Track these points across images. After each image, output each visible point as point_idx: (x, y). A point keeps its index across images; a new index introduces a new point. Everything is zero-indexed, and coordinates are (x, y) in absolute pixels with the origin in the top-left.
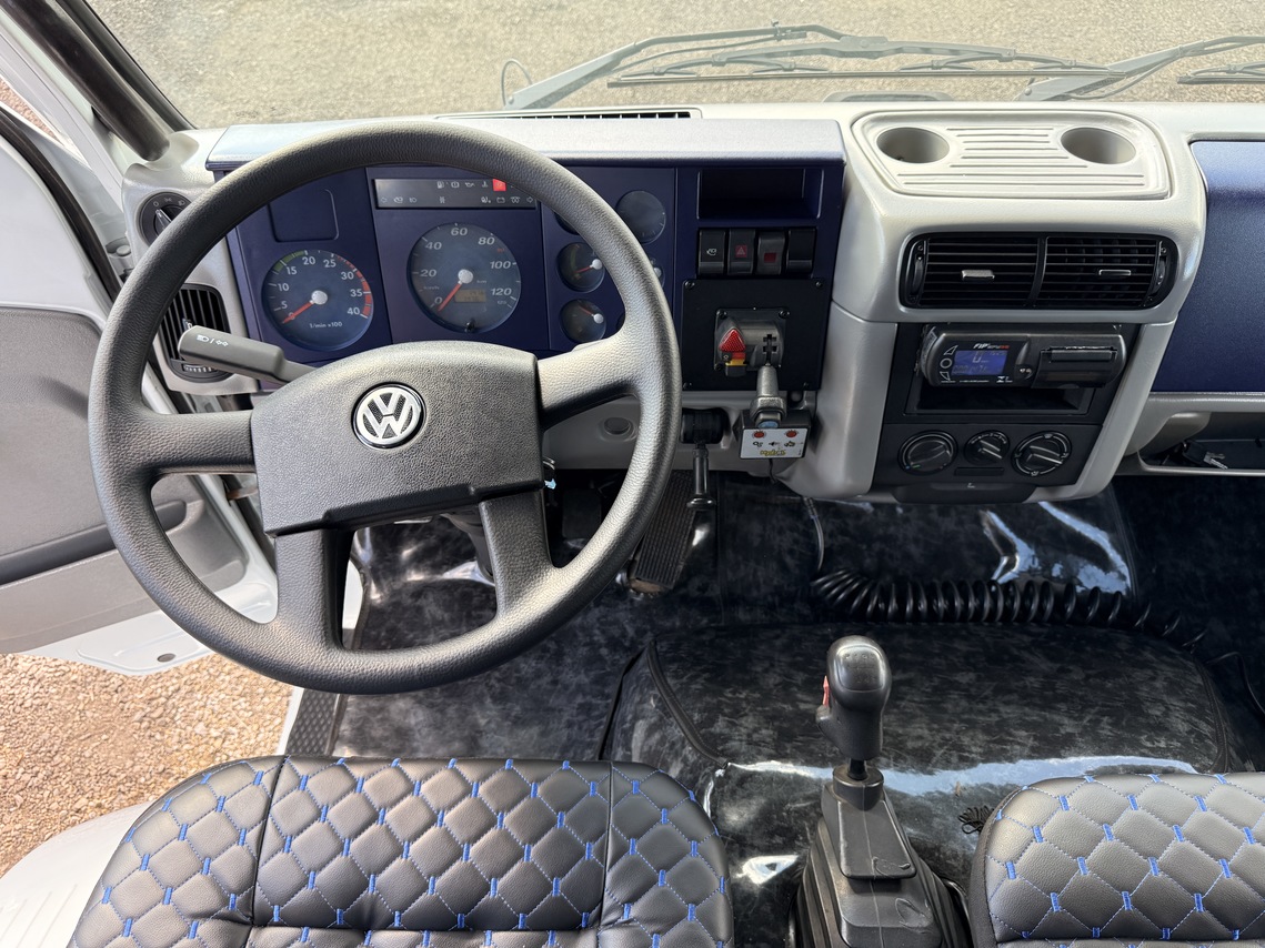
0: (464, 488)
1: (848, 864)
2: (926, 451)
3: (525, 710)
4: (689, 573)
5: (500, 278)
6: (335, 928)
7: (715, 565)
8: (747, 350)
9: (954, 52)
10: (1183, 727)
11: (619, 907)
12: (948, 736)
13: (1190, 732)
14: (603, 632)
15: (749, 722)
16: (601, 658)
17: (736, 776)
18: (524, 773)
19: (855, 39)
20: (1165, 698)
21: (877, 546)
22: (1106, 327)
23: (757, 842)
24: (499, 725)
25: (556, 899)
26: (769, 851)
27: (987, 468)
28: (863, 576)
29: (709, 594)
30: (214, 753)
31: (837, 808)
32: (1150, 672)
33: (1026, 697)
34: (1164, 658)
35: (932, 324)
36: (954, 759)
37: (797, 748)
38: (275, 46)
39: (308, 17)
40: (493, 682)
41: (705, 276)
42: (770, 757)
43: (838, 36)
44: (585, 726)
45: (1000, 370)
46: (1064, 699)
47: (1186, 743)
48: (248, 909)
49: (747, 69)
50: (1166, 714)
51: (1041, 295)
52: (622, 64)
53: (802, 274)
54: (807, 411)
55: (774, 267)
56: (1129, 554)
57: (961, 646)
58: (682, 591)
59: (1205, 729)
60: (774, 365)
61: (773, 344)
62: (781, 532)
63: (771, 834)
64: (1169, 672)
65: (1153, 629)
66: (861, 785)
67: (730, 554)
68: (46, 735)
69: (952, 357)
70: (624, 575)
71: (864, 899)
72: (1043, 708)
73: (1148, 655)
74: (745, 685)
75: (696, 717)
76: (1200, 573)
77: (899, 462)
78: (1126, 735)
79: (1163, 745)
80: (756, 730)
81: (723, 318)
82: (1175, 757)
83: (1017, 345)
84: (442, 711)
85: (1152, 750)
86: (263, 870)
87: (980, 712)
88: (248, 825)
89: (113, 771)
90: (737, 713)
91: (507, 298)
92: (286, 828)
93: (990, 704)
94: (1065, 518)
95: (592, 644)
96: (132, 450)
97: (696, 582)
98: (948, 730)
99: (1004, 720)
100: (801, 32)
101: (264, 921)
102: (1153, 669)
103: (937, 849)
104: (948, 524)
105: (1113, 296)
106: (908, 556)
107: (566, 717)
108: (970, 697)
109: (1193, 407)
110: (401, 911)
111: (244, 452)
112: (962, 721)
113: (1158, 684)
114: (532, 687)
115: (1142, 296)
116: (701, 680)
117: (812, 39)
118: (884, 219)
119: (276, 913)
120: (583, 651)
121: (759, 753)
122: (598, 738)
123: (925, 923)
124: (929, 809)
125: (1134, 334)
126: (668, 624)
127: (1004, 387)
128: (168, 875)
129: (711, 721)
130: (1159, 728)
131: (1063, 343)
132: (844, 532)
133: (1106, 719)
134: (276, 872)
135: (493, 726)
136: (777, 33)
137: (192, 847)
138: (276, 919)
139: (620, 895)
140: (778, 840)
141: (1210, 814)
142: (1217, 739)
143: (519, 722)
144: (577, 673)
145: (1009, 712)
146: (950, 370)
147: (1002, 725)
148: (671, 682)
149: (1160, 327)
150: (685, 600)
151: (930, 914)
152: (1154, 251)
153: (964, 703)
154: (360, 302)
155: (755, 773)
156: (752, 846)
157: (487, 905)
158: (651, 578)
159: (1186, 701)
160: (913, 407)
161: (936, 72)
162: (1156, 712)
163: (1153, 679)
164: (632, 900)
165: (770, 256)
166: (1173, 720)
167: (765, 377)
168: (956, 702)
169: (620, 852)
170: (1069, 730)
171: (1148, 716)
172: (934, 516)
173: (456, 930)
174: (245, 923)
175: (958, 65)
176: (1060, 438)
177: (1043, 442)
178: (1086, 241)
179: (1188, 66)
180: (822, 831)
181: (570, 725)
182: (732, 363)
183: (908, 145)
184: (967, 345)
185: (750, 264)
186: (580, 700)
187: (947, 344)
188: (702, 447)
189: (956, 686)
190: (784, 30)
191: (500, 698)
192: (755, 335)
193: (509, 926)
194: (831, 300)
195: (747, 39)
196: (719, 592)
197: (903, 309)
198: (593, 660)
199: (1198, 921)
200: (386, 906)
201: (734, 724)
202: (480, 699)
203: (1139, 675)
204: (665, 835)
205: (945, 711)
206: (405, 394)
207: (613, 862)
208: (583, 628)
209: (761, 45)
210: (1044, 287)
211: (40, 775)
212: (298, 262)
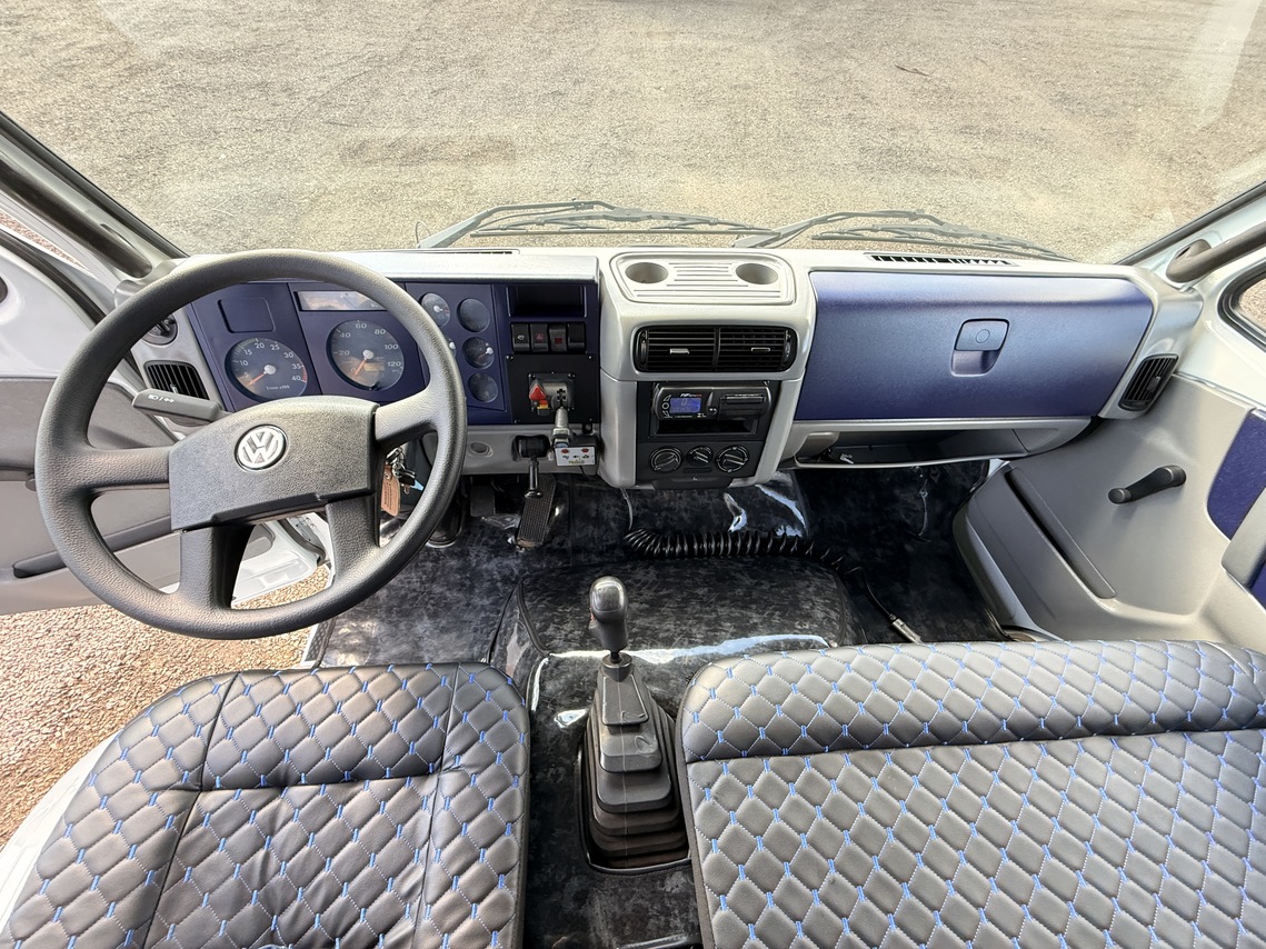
0: (312, 496)
1: (606, 717)
2: (665, 458)
3: (449, 623)
4: (552, 535)
5: (390, 355)
6: (260, 787)
7: (569, 529)
8: (548, 399)
9: (683, 219)
10: (820, 615)
11: (454, 758)
12: (684, 628)
13: (824, 618)
14: (500, 573)
15: (568, 627)
16: (497, 589)
17: (554, 662)
18: (401, 674)
19: (622, 210)
20: (813, 598)
21: (664, 514)
22: (761, 383)
23: (563, 702)
24: (431, 632)
25: (412, 756)
26: (570, 707)
27: (700, 468)
28: (655, 532)
29: (565, 547)
30: (294, 651)
31: (603, 680)
32: (807, 583)
33: (735, 602)
34: (817, 573)
35: (657, 382)
36: (686, 643)
37: (593, 641)
38: (340, 222)
39: (361, 205)
40: (429, 606)
41: (519, 352)
42: (577, 649)
43: (612, 208)
44: (485, 631)
45: (698, 410)
46: (755, 602)
47: (821, 625)
48: (197, 780)
49: (557, 228)
50: (812, 608)
51: (719, 364)
52: (482, 224)
53: (580, 351)
54: (595, 436)
55: (562, 347)
56: (805, 513)
57: (703, 572)
58: (548, 546)
59: (833, 615)
60: (566, 408)
61: (563, 394)
62: (608, 508)
63: (572, 697)
64: (817, 582)
65: (815, 557)
66: (617, 666)
67: (577, 522)
68: (183, 646)
69: (669, 402)
70: (513, 537)
71: (616, 738)
72: (742, 608)
73: (808, 572)
74: (572, 603)
75: (538, 625)
76: (844, 522)
77: (650, 465)
78: (787, 622)
79: (807, 627)
80: (571, 632)
81: (533, 379)
82: (813, 634)
83: (705, 395)
84: (396, 626)
85: (800, 630)
86: (211, 752)
87: (707, 613)
88: (206, 720)
89: (227, 666)
90: (563, 621)
91: (396, 368)
92: (232, 721)
93: (713, 606)
94: (769, 493)
95: (493, 581)
96: (69, 477)
97: (557, 540)
98: (685, 625)
99: (719, 617)
100: (590, 205)
101: (210, 788)
102: (809, 580)
103: (671, 699)
104: (703, 500)
105: (763, 364)
106: (681, 519)
107: (473, 625)
108: (702, 603)
109: (828, 429)
110: (306, 773)
111: (162, 475)
112: (695, 618)
113: (811, 590)
114: (454, 608)
115: (779, 364)
116: (545, 602)
117: (598, 210)
118: (622, 318)
119: (217, 781)
120: (487, 585)
121: (570, 646)
122: (491, 637)
123: (652, 751)
124: (668, 675)
125: (777, 388)
126: (539, 566)
127: (701, 420)
128: (141, 760)
129: (546, 628)
130: (808, 617)
131: (733, 393)
132: (645, 506)
133: (777, 613)
134: (220, 752)
135: (427, 633)
136: (576, 206)
137: (162, 740)
138: (218, 786)
139: (455, 749)
140: (577, 700)
141: (814, 675)
142: (840, 621)
143: (444, 630)
144: (482, 598)
145: (723, 611)
146: (668, 410)
147: (718, 620)
148: (527, 603)
149: (793, 383)
150: (551, 551)
151: (656, 743)
152: (783, 336)
153: (698, 607)
154: (298, 372)
155: (565, 659)
156: (560, 705)
157: (364, 764)
158: (528, 538)
159: (825, 599)
160: (654, 433)
161: (672, 231)
162: (807, 607)
163: (808, 586)
164: (462, 753)
165: (558, 341)
166: (816, 611)
167: (560, 415)
168: (691, 609)
169: (458, 720)
170: (755, 621)
171: (802, 609)
172: (696, 495)
173: (344, 782)
174: (195, 791)
175: (684, 226)
176: (743, 450)
177: (732, 452)
178: (745, 330)
179: (818, 230)
180: (596, 695)
181: (476, 630)
182: (541, 407)
183: (646, 273)
184: (677, 395)
185: (546, 345)
186: (483, 615)
187: (665, 394)
188: (534, 460)
189: (696, 596)
190: (580, 204)
191: (434, 616)
192: (552, 389)
193: (381, 776)
194: (600, 368)
195: (556, 209)
196: (570, 545)
197: (637, 372)
198: (492, 590)
199: (804, 742)
200: (295, 771)
201: (559, 629)
202: (420, 617)
203: (801, 584)
204: (488, 707)
205: (686, 612)
206: (274, 433)
207: (451, 729)
208: (487, 570)
209: (567, 212)
210: (720, 358)
211: (178, 671)
212: (252, 346)
